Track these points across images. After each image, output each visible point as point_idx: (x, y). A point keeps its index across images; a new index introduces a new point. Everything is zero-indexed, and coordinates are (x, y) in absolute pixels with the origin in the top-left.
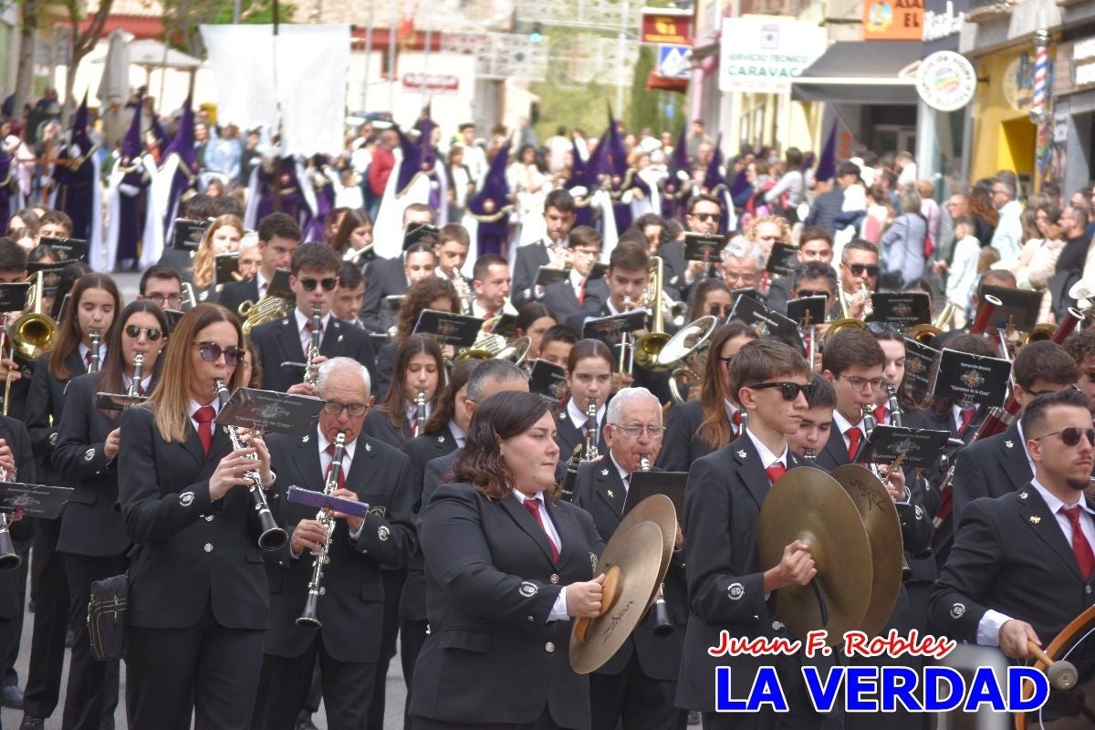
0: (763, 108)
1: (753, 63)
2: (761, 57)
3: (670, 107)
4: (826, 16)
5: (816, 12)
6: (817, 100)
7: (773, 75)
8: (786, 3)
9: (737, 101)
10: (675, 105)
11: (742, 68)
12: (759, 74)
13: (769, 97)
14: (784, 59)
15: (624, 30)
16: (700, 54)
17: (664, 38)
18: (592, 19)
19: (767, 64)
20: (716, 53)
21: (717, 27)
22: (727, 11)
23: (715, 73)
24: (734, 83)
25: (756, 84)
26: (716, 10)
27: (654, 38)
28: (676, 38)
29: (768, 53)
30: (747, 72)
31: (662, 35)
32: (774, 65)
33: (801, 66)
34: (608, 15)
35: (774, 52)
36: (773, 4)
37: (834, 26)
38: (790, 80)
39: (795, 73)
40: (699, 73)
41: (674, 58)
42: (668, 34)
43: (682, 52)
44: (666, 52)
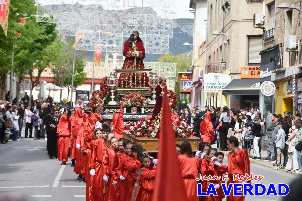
0: (213, 97)
1: (212, 85)
2: (214, 84)
3: (183, 97)
4: (231, 73)
5: (228, 72)
6: (229, 94)
7: (217, 88)
8: (219, 69)
9: (205, 95)
10: (184, 97)
11: (209, 86)
12: (214, 88)
13: (215, 93)
14: (220, 84)
15: (169, 78)
16: (195, 83)
17: (184, 80)
18: (162, 75)
19: (216, 86)
20: (199, 83)
21: (199, 76)
22: (202, 72)
23: (199, 88)
24: (207, 90)
25: (213, 91)
26: (199, 72)
27: (181, 79)
28: (187, 80)
29: (216, 82)
30: (211, 87)
31: (184, 79)
32: (218, 85)
33: (225, 86)
34: (166, 74)
35: (218, 82)
36: (216, 70)
37: (233, 75)
38: (222, 89)
39: (223, 87)
40: (194, 88)
41: (188, 84)
42: (185, 78)
43: (190, 83)
44: (185, 83)
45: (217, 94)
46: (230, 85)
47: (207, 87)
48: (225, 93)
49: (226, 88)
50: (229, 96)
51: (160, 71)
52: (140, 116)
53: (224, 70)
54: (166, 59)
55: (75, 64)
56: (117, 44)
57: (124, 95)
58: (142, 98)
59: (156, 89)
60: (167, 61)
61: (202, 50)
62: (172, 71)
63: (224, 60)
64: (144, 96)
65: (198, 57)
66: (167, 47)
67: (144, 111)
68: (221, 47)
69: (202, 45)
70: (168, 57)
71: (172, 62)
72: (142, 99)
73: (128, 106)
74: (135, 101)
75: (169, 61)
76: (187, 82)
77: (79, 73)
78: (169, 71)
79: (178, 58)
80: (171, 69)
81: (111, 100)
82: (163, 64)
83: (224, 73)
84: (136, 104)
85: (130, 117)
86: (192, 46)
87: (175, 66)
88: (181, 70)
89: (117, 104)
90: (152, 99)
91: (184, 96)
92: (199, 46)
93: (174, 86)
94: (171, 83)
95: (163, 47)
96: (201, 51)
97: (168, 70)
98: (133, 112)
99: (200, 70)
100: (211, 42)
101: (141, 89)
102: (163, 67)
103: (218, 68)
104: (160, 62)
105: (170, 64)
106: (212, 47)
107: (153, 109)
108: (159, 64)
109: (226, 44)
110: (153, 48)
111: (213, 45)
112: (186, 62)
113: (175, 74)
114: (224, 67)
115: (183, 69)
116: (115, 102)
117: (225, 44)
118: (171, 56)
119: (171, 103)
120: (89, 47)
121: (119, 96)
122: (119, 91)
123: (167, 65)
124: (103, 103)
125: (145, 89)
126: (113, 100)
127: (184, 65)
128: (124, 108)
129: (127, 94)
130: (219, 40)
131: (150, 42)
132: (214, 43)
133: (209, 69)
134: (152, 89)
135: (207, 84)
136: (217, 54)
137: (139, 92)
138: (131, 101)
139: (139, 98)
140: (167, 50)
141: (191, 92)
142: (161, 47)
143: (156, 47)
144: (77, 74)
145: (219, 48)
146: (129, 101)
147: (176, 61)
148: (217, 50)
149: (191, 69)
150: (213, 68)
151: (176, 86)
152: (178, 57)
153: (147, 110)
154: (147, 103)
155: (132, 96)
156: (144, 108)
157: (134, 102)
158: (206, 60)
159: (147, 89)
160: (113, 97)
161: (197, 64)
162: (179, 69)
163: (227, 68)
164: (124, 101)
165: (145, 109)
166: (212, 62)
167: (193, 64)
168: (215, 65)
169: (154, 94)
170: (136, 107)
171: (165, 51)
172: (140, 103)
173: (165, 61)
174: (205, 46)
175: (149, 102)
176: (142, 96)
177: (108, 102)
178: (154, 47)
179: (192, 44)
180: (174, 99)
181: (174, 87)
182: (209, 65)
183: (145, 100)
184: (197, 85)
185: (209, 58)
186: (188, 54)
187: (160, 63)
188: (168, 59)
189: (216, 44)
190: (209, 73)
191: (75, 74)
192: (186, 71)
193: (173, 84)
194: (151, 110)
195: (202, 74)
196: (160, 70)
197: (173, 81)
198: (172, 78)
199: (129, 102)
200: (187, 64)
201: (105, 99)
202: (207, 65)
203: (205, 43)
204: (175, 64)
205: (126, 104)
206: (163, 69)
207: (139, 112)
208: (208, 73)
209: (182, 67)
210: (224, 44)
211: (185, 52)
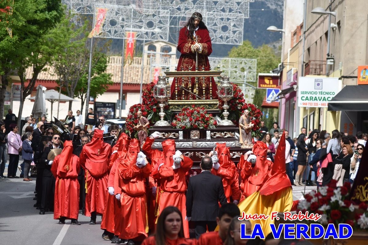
0: (314, 114)
1: (311, 95)
2: (315, 93)
3: (267, 115)
4: (342, 75)
5: (337, 74)
6: (339, 110)
7: (320, 100)
8: (324, 70)
9: (302, 111)
10: (269, 114)
11: (307, 97)
12: (315, 100)
13: (317, 109)
14: (325, 93)
15: (245, 83)
16: (285, 92)
17: (268, 86)
18: (234, 78)
19: (317, 96)
20: (291, 91)
21: (292, 81)
22: (296, 74)
23: (291, 100)
24: (304, 104)
25: (313, 104)
26: (291, 73)
27: (264, 86)
28: (273, 86)
29: (318, 91)
30: (309, 99)
31: (267, 84)
32: (320, 96)
33: (332, 96)
34: (240, 76)
35: (320, 91)
36: (318, 71)
37: (345, 79)
38: (327, 102)
39: (329, 99)
40: (284, 100)
41: (273, 94)
42: (269, 84)
43: (277, 91)
44: (270, 91)
45: (320, 109)
46: (340, 95)
47: (303, 98)
48: (332, 108)
49: (333, 99)
50: (339, 113)
51: (229, 72)
52: (203, 144)
53: (331, 71)
54: (241, 53)
55: (93, 59)
56: (161, 28)
57: (180, 111)
58: (207, 116)
59: (229, 103)
60: (242, 56)
61: (297, 38)
62: (250, 72)
63: (331, 55)
64: (209, 113)
65: (290, 49)
66: (240, 33)
67: (210, 136)
68: (326, 34)
69: (296, 30)
70: (245, 49)
71: (251, 57)
72: (208, 118)
73: (185, 128)
74: (197, 120)
75: (246, 56)
76: (272, 90)
77: (99, 74)
78: (245, 73)
79: (259, 52)
80: (247, 68)
81: (160, 120)
82: (235, 61)
83: (331, 75)
84: (199, 125)
85: (188, 145)
86: (282, 32)
87: (254, 64)
88: (264, 70)
89: (169, 125)
90: (222, 118)
91: (268, 112)
92: (292, 33)
93: (253, 96)
94: (249, 91)
95: (234, 34)
96: (295, 40)
97: (243, 70)
98: (194, 138)
99: (293, 70)
100: (312, 25)
101: (206, 102)
102: (235, 65)
103: (321, 67)
104: (231, 57)
105: (246, 60)
106: (313, 34)
107: (223, 132)
108: (228, 60)
109: (335, 29)
110: (218, 34)
111: (313, 31)
112: (272, 57)
113: (254, 76)
114: (331, 66)
115: (268, 68)
116: (166, 122)
117: (333, 28)
118: (249, 47)
119: (252, 123)
120: (116, 32)
121: (172, 113)
122: (171, 105)
123: (241, 63)
124: (148, 123)
125: (211, 101)
126: (162, 118)
127: (269, 63)
128: (180, 132)
129: (184, 110)
130: (323, 23)
131: (214, 26)
132: (316, 27)
133: (307, 69)
134: (223, 103)
135: (303, 93)
136: (321, 46)
137: (203, 106)
138: (191, 120)
139: (203, 116)
140: (241, 38)
141: (278, 105)
142: (231, 33)
143: (224, 33)
144: (96, 75)
145: (324, 36)
146: (188, 120)
147: (257, 56)
148: (321, 38)
149: (279, 69)
150: (314, 67)
151: (255, 97)
152: (260, 50)
153: (215, 134)
154: (215, 124)
155: (192, 113)
156: (210, 131)
157: (195, 122)
158: (303, 55)
159: (215, 102)
160: (162, 114)
161: (288, 62)
162: (262, 68)
163: (335, 68)
164: (180, 121)
165: (212, 133)
166: (312, 57)
167: (282, 61)
168: (318, 63)
169: (226, 110)
170: (198, 129)
171: (237, 40)
172: (204, 124)
173: (239, 56)
174: (302, 33)
175: (218, 123)
176: (207, 112)
177: (155, 122)
178: (220, 33)
179: (282, 28)
180: (256, 117)
181: (252, 98)
182: (307, 62)
183: (212, 118)
184: (288, 95)
185: (307, 51)
186: (277, 45)
187: (230, 59)
188: (244, 53)
189: (319, 28)
190: (307, 76)
191: (92, 75)
192: (271, 72)
193: (251, 94)
194: (222, 134)
195: (296, 77)
196: (230, 69)
197: (251, 88)
198: (249, 84)
199: (187, 123)
200: (275, 61)
201: (150, 117)
202: (304, 62)
203: (301, 26)
204: (255, 60)
205: (183, 125)
206: (235, 69)
207: (203, 138)
208: (305, 76)
209: (267, 66)
210: (331, 29)
211: (273, 42)
